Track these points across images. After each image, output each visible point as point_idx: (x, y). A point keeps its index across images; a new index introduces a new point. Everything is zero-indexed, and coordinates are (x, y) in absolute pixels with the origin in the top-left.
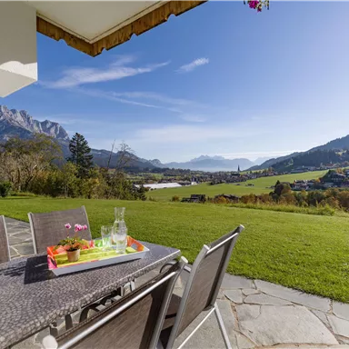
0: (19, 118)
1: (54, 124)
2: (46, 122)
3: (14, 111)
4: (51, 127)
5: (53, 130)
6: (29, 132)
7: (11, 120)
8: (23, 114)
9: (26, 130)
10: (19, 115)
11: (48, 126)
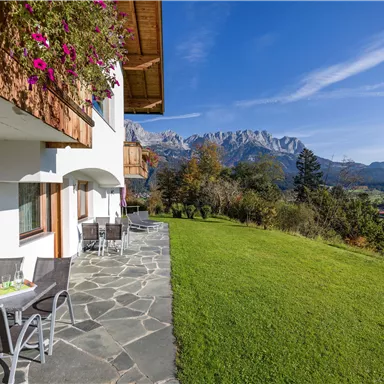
0: (261, 138)
1: (292, 139)
2: (285, 138)
3: (257, 133)
4: (289, 143)
5: (291, 146)
6: (269, 151)
7: (254, 141)
8: (264, 133)
9: (266, 149)
10: (260, 135)
11: (286, 142)
